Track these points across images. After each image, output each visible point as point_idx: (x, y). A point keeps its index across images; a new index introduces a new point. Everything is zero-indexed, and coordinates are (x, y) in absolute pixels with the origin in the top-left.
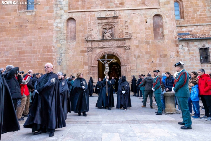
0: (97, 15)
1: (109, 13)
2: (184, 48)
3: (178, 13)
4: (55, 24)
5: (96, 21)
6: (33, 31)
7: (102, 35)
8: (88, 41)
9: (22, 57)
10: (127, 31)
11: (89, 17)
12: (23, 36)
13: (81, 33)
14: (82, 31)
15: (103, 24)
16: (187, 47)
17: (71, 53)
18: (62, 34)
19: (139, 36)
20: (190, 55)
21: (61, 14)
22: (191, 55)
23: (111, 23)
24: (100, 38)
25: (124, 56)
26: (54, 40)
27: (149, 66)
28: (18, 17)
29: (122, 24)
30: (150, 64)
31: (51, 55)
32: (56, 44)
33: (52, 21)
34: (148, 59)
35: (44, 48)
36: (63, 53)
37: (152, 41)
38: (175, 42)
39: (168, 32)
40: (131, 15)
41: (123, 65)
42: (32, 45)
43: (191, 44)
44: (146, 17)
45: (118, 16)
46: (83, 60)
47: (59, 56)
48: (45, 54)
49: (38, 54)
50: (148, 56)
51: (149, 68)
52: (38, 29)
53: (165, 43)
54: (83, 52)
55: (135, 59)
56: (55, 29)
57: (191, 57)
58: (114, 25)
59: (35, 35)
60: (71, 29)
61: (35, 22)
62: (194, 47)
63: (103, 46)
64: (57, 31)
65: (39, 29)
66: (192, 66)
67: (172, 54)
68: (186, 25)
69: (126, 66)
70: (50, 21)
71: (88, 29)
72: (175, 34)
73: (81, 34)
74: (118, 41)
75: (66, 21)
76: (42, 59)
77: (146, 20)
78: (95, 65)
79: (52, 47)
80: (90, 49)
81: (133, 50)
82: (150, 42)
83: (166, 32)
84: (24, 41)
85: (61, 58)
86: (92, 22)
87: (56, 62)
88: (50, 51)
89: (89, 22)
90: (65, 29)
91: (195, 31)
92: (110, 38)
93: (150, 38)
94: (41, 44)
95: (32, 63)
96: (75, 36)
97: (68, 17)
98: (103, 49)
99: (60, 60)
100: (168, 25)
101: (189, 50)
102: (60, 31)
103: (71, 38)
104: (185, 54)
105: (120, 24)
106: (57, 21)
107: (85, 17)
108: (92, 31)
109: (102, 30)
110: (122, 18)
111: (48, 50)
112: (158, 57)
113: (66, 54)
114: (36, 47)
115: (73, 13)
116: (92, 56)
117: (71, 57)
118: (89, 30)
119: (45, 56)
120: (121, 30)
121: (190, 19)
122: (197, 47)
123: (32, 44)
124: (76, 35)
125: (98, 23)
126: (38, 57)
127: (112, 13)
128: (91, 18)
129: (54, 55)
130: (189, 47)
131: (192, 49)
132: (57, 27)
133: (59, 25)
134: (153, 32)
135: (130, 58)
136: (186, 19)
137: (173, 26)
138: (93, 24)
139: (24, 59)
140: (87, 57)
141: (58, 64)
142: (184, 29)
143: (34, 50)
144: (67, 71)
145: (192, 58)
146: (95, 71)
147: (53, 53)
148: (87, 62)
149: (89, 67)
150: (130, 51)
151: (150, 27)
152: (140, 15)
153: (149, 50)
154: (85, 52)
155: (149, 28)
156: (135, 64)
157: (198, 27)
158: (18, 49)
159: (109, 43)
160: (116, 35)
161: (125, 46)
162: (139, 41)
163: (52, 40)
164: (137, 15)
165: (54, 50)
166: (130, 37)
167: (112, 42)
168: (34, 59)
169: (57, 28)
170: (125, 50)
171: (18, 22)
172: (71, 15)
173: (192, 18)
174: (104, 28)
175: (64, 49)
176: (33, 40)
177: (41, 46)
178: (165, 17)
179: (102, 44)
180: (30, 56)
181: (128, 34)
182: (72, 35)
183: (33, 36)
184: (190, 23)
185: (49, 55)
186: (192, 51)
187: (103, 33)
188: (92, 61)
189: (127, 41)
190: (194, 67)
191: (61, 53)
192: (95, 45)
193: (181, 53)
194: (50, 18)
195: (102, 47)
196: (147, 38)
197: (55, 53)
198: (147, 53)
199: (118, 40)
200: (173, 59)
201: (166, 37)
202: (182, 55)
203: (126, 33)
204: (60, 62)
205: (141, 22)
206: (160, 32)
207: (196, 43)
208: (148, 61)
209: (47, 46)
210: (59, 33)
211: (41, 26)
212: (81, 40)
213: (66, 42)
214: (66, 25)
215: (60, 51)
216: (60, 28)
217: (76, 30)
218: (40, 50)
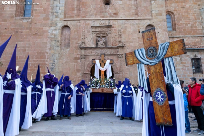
0: (92, 23)
1: (103, 22)
3: (170, 25)
4: (49, 31)
5: (90, 30)
6: (28, 37)
7: (96, 43)
8: (81, 48)
10: (120, 40)
11: (83, 25)
14: (76, 39)
15: (97, 33)
16: (180, 57)
17: (64, 60)
18: (57, 41)
19: (132, 44)
21: (56, 22)
22: (184, 65)
23: (105, 31)
24: (94, 46)
25: (117, 63)
26: (48, 46)
28: (14, 23)
29: (116, 33)
31: (44, 61)
32: (50, 51)
33: (48, 28)
35: (37, 54)
36: (56, 59)
39: (160, 42)
40: (124, 25)
41: (116, 73)
42: (26, 51)
44: (139, 27)
45: (112, 25)
46: (75, 66)
47: (52, 62)
48: (38, 60)
49: (31, 59)
54: (76, 59)
55: (128, 67)
56: (50, 36)
57: (183, 67)
58: (108, 33)
59: (29, 41)
60: (65, 36)
61: (30, 29)
62: (186, 57)
63: (97, 54)
64: (51, 38)
65: (34, 35)
66: (185, 76)
68: (178, 36)
69: (119, 73)
70: (45, 28)
71: (82, 36)
73: (75, 41)
74: (111, 50)
75: (60, 28)
77: (139, 30)
78: (88, 72)
79: (46, 53)
80: (83, 56)
84: (18, 46)
85: (53, 64)
86: (86, 30)
88: (43, 57)
89: (84, 30)
90: (59, 36)
91: (187, 42)
92: (103, 46)
94: (35, 50)
96: (69, 43)
97: (63, 24)
98: (96, 57)
99: (53, 66)
100: (161, 36)
101: (181, 59)
102: (55, 38)
103: (65, 45)
104: (177, 63)
105: (114, 33)
106: (52, 28)
107: (80, 25)
108: (87, 39)
109: (96, 38)
110: (116, 27)
111: (42, 55)
113: (59, 60)
114: (30, 52)
115: (68, 21)
116: (85, 63)
117: (64, 64)
118: (83, 38)
120: (114, 39)
121: (182, 30)
122: (189, 57)
123: (26, 49)
125: (92, 31)
126: (31, 63)
127: (106, 23)
128: (86, 27)
129: (47, 61)
130: (181, 57)
131: (184, 59)
132: (52, 34)
133: (54, 32)
135: (123, 66)
136: (178, 30)
137: (165, 36)
138: (87, 32)
140: (80, 64)
141: (51, 70)
146: (88, 78)
147: (46, 59)
148: (80, 69)
149: (81, 74)
152: (133, 25)
154: (78, 58)
156: (128, 72)
157: (189, 38)
159: (103, 51)
160: (109, 43)
161: (118, 54)
162: (132, 50)
163: (46, 47)
164: (131, 25)
165: (48, 56)
166: (123, 46)
167: (105, 49)
170: (118, 58)
171: (14, 28)
172: (65, 23)
173: (183, 30)
174: (98, 37)
175: (57, 56)
176: (27, 45)
177: (34, 52)
178: (158, 27)
179: (95, 52)
181: (121, 43)
182: (66, 42)
184: (181, 35)
185: (42, 61)
186: (185, 61)
187: (97, 41)
188: (84, 68)
189: (120, 50)
191: (54, 59)
192: (89, 52)
194: (46, 25)
195: (95, 55)
197: (48, 59)
199: (111, 48)
203: (119, 41)
204: (52, 68)
205: (134, 31)
207: (188, 53)
209: (41, 52)
210: (53, 40)
211: (36, 33)
212: (75, 47)
213: (59, 48)
214: (60, 33)
215: (54, 57)
216: (55, 35)
217: (70, 37)
218: (33, 56)
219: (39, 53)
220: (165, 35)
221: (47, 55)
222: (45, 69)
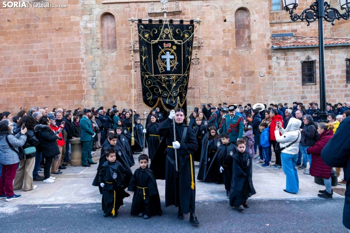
0: (149, 8)
1: (167, 5)
2: (279, 61)
4: (82, 24)
6: (48, 34)
9: (33, 75)
11: (135, 11)
12: (33, 42)
13: (124, 37)
14: (125, 35)
16: (284, 59)
17: (110, 71)
18: (95, 40)
19: (213, 42)
20: (288, 72)
21: (91, 7)
22: (290, 71)
26: (83, 49)
27: (227, 89)
28: (21, 11)
30: (229, 86)
31: (79, 73)
32: (86, 56)
33: (78, 19)
34: (226, 78)
35: (66, 63)
36: (98, 70)
37: (232, 51)
38: (268, 51)
39: (257, 36)
40: (201, 9)
42: (48, 58)
43: (291, 56)
44: (224, 12)
45: (181, 11)
46: (128, 80)
47: (91, 74)
48: (69, 71)
49: (58, 71)
50: (226, 74)
51: (227, 92)
52: (55, 31)
53: (252, 54)
54: (128, 68)
55: (207, 79)
56: (83, 31)
57: (289, 75)
59: (51, 40)
60: (108, 30)
61: (50, 20)
62: (294, 60)
64: (86, 35)
65: (57, 30)
66: (290, 88)
67: (261, 70)
68: (289, 20)
69: (194, 88)
70: (73, 18)
72: (268, 40)
73: (124, 40)
75: (99, 17)
76: (65, 78)
77: (224, 17)
79: (80, 61)
80: (139, 63)
81: (204, 65)
82: (230, 52)
83: (254, 37)
84: (35, 50)
85: (94, 78)
87: (87, 84)
88: (76, 67)
90: (99, 31)
91: (302, 30)
93: (230, 46)
94: (62, 55)
95: (51, 85)
96: (115, 43)
97: (102, 11)
99: (94, 81)
100: (258, 26)
101: (286, 64)
102: (90, 35)
103: (108, 45)
104: (280, 70)
106: (86, 18)
107: (130, 12)
110: (188, 14)
111: (74, 64)
112: (241, 74)
113: (103, 71)
114: (55, 59)
115: (111, 5)
117: (110, 77)
118: (136, 33)
119: (70, 75)
122: (299, 60)
123: (47, 55)
124: (116, 41)
126: (59, 76)
127: (172, 6)
129: (83, 73)
130: (287, 60)
131: (291, 63)
132: (86, 28)
133: (89, 25)
134: (235, 36)
135: (200, 77)
137: (264, 27)
139: (37, 79)
141: (91, 87)
142: (286, 28)
143: (52, 65)
144: (105, 98)
145: (290, 77)
147: (82, 70)
148: (135, 84)
149: (137, 91)
150: (199, 67)
151: (230, 28)
152: (215, 8)
153: (228, 65)
154: (131, 68)
155: (229, 30)
156: (207, 87)
158: (27, 63)
162: (214, 51)
163: (79, 50)
164: (211, 8)
165: (84, 65)
166: (200, 45)
168: (53, 79)
169: (85, 30)
170: (192, 65)
171: (22, 20)
172: (106, 9)
173: (299, 9)
175: (99, 64)
176: (48, 48)
177: (62, 58)
178: (254, 12)
180: (46, 74)
181: (196, 40)
182: (110, 41)
183: (49, 43)
185: (75, 73)
186: (291, 66)
189: (194, 52)
190: (293, 90)
191: (94, 69)
193: (274, 69)
194: (74, 13)
196: (225, 45)
197: (85, 71)
198: (225, 69)
200: (263, 78)
201: (253, 45)
202: (276, 71)
204: (93, 84)
205: (217, 20)
206: (246, 36)
207: (298, 54)
208: (226, 81)
209: (72, 59)
210: (89, 38)
211: (60, 27)
212: (125, 49)
213: (100, 52)
214: (99, 25)
215: (93, 66)
216: (91, 30)
217: (115, 33)
218: (61, 65)
219: (69, 60)
220: (264, 24)
221: (83, 63)
222: (82, 86)
